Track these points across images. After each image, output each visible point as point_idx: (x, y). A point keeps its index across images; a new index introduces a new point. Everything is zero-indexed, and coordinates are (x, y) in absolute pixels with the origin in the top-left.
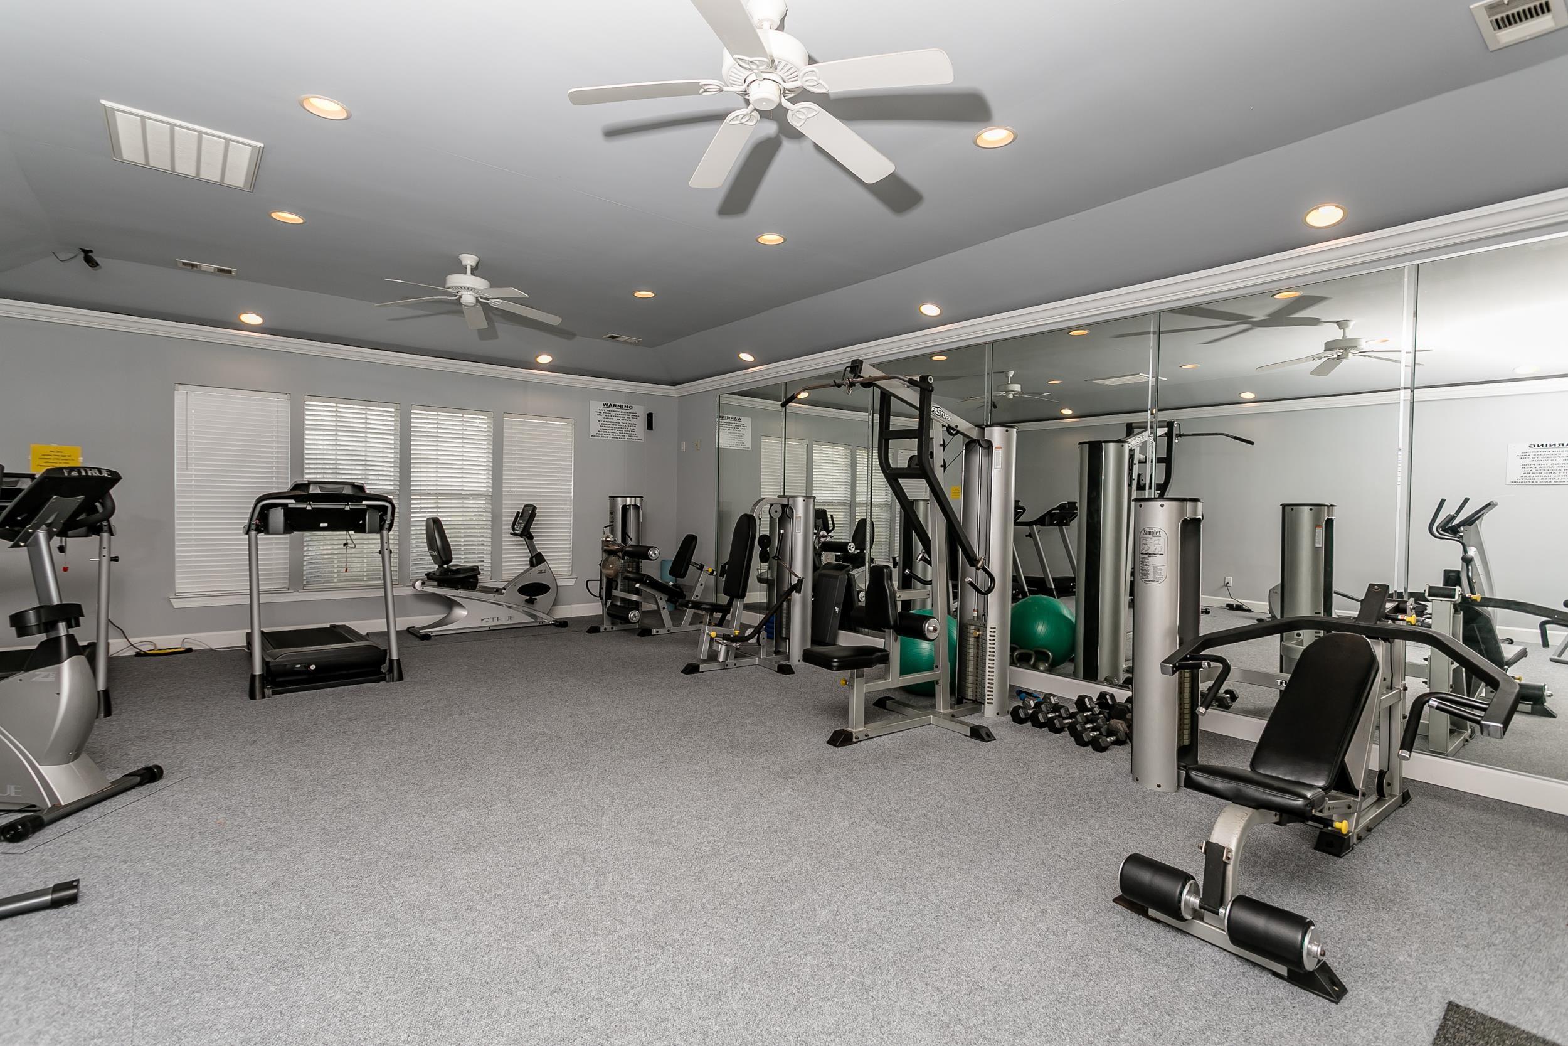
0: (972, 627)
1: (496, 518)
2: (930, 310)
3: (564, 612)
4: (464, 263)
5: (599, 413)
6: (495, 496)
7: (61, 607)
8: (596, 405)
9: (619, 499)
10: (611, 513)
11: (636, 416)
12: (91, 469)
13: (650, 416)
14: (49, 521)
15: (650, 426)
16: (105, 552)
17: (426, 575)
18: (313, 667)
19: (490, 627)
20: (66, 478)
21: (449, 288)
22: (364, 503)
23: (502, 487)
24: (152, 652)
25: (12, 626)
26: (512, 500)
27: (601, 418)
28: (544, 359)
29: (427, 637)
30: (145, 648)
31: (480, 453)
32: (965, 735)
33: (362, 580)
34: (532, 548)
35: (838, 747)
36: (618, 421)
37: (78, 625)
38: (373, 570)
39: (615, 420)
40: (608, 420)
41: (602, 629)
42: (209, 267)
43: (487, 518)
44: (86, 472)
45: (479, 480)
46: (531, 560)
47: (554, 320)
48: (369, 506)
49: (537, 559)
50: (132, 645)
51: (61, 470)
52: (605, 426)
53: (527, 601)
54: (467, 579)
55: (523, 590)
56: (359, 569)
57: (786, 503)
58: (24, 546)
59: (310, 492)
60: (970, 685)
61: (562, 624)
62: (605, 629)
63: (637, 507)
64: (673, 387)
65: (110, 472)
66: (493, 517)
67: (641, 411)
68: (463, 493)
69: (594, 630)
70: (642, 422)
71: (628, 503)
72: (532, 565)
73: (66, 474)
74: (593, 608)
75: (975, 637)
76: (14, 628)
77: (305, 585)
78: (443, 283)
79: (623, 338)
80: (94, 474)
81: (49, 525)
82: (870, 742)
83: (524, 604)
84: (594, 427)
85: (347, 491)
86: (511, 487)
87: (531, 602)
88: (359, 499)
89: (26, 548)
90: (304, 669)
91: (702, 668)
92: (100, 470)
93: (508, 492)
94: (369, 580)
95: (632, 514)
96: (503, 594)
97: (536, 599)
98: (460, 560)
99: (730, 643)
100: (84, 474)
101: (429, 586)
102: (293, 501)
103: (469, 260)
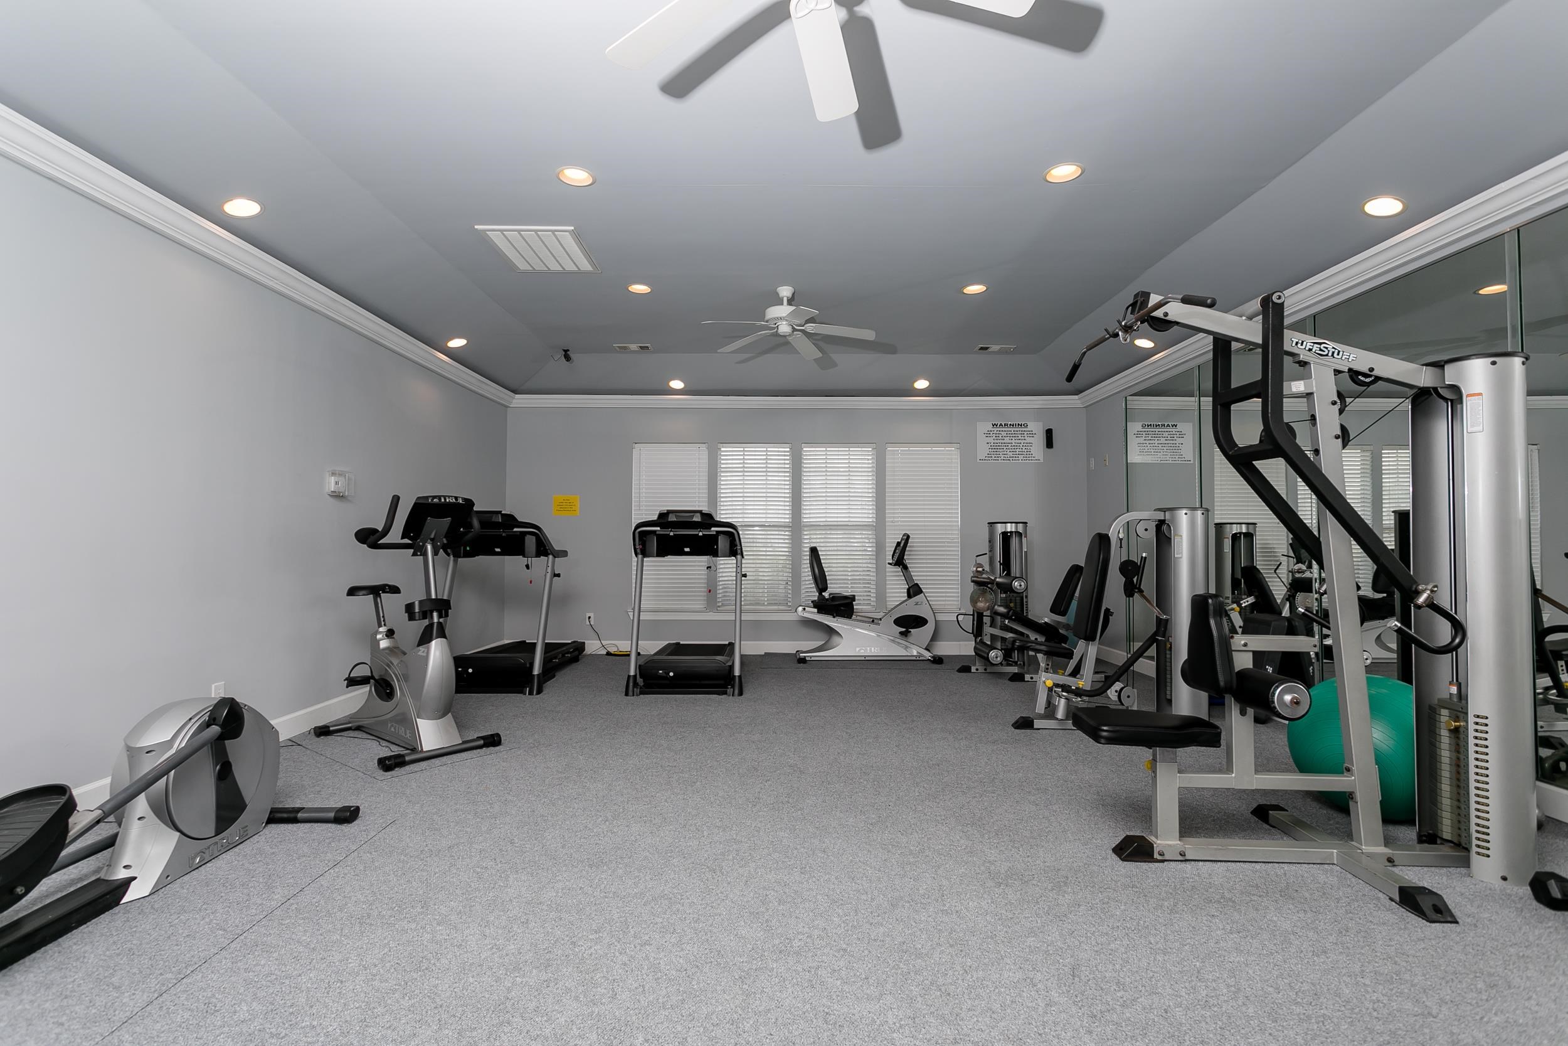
0: (1445, 712)
1: (879, 547)
2: (1384, 206)
3: (945, 648)
4: (781, 295)
5: (988, 435)
6: (879, 526)
7: (437, 600)
8: (984, 427)
9: (999, 525)
10: (990, 541)
11: (1032, 434)
12: (449, 497)
13: (1049, 433)
14: (432, 536)
15: (1049, 443)
16: (549, 570)
17: (812, 602)
18: (671, 674)
19: (865, 656)
20: (429, 504)
21: (767, 321)
22: (713, 529)
23: (885, 518)
24: (616, 653)
25: (406, 612)
26: (894, 530)
27: (991, 440)
28: (922, 384)
29: (803, 661)
30: (612, 650)
31: (864, 484)
32: (1391, 899)
33: (764, 605)
34: (908, 577)
35: (1123, 860)
36: (1010, 441)
37: (447, 615)
38: (773, 596)
39: (1007, 440)
40: (998, 441)
41: (973, 669)
42: (634, 347)
43: (870, 549)
44: (445, 499)
45: (865, 514)
46: (908, 590)
47: (869, 335)
48: (718, 533)
49: (914, 590)
50: (603, 646)
51: (427, 497)
52: (995, 448)
53: (901, 633)
54: (842, 607)
55: (899, 622)
56: (761, 595)
57: (1163, 518)
58: (421, 555)
59: (669, 520)
60: (1444, 814)
61: (938, 660)
62: (977, 670)
63: (1019, 534)
64: (1076, 397)
65: (465, 500)
66: (877, 547)
67: (1037, 429)
68: (850, 524)
69: (965, 669)
70: (1039, 441)
71: (1009, 530)
72: (910, 596)
73: (430, 501)
74: (966, 647)
75: (1450, 731)
76: (407, 614)
77: (719, 606)
78: (762, 316)
79: (995, 348)
80: (451, 501)
81: (432, 540)
82: (1188, 866)
83: (898, 635)
84: (983, 450)
85: (697, 518)
86: (894, 517)
87: (904, 634)
88: (709, 527)
89: (422, 557)
90: (664, 675)
91: (1038, 724)
92: (456, 498)
93: (892, 522)
94: (769, 604)
95: (1014, 542)
96: (879, 624)
97: (910, 632)
98: (835, 588)
99: (1071, 696)
100: (443, 500)
101: (809, 612)
102: (659, 528)
103: (785, 292)
